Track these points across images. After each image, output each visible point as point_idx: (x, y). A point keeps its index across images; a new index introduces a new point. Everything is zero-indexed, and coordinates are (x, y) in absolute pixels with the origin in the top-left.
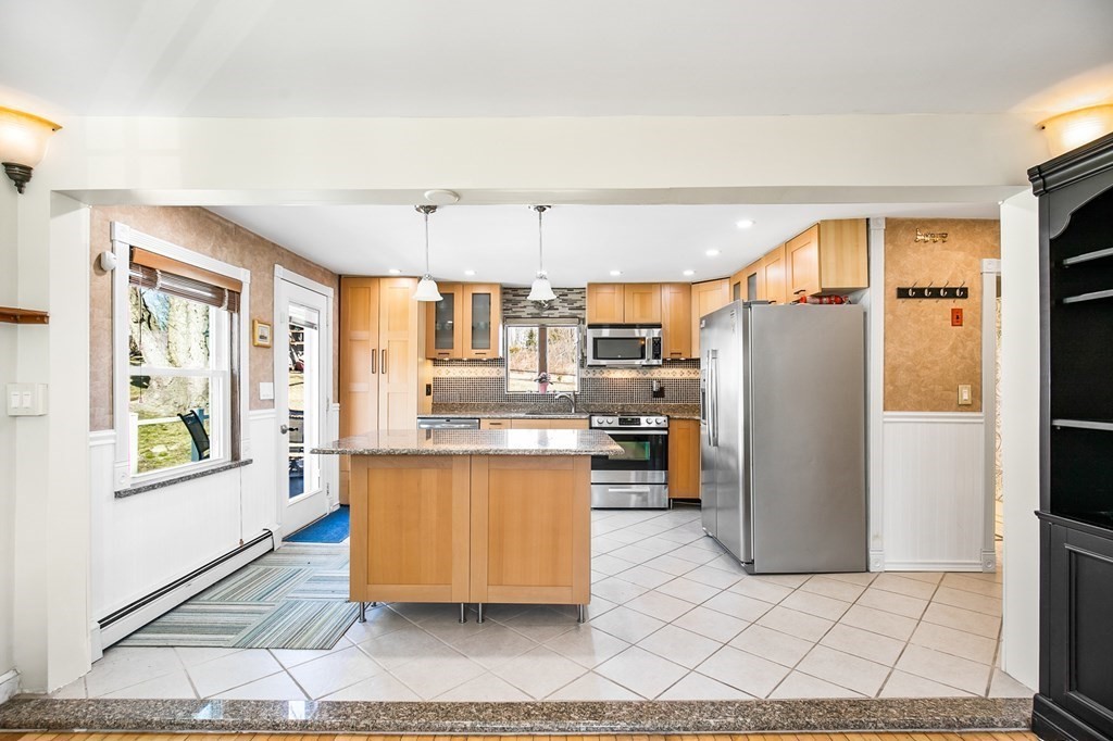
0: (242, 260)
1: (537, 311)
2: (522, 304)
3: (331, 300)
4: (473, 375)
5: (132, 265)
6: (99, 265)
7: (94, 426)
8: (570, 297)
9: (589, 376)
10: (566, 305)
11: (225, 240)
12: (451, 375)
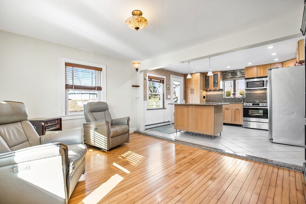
0: (164, 75)
1: (232, 76)
2: (228, 75)
3: (183, 80)
4: (215, 94)
5: (149, 78)
6: (145, 79)
7: (144, 100)
8: (242, 71)
9: (248, 93)
10: (241, 74)
11: (162, 72)
12: (210, 94)
